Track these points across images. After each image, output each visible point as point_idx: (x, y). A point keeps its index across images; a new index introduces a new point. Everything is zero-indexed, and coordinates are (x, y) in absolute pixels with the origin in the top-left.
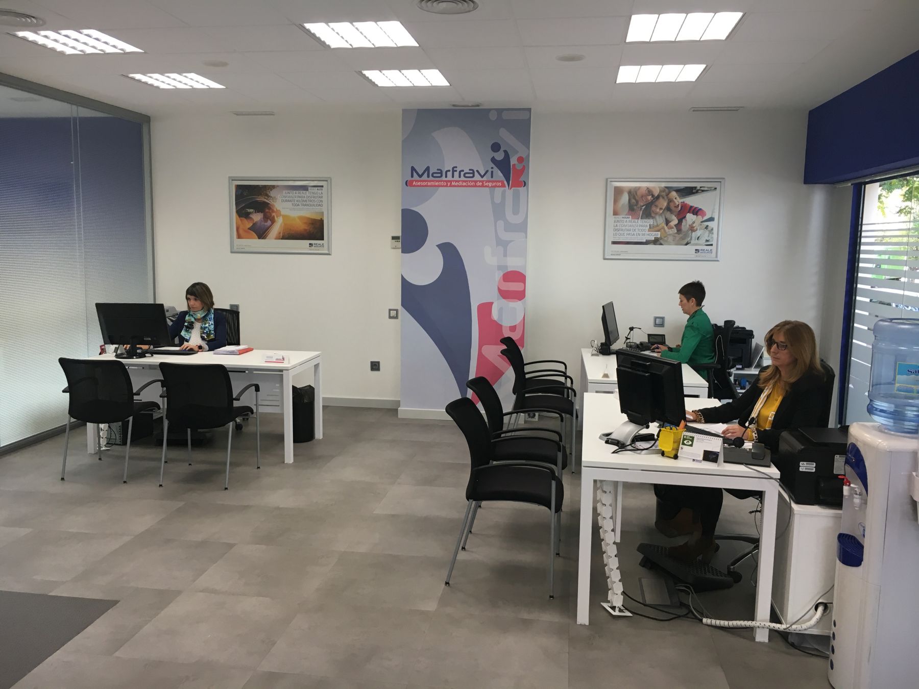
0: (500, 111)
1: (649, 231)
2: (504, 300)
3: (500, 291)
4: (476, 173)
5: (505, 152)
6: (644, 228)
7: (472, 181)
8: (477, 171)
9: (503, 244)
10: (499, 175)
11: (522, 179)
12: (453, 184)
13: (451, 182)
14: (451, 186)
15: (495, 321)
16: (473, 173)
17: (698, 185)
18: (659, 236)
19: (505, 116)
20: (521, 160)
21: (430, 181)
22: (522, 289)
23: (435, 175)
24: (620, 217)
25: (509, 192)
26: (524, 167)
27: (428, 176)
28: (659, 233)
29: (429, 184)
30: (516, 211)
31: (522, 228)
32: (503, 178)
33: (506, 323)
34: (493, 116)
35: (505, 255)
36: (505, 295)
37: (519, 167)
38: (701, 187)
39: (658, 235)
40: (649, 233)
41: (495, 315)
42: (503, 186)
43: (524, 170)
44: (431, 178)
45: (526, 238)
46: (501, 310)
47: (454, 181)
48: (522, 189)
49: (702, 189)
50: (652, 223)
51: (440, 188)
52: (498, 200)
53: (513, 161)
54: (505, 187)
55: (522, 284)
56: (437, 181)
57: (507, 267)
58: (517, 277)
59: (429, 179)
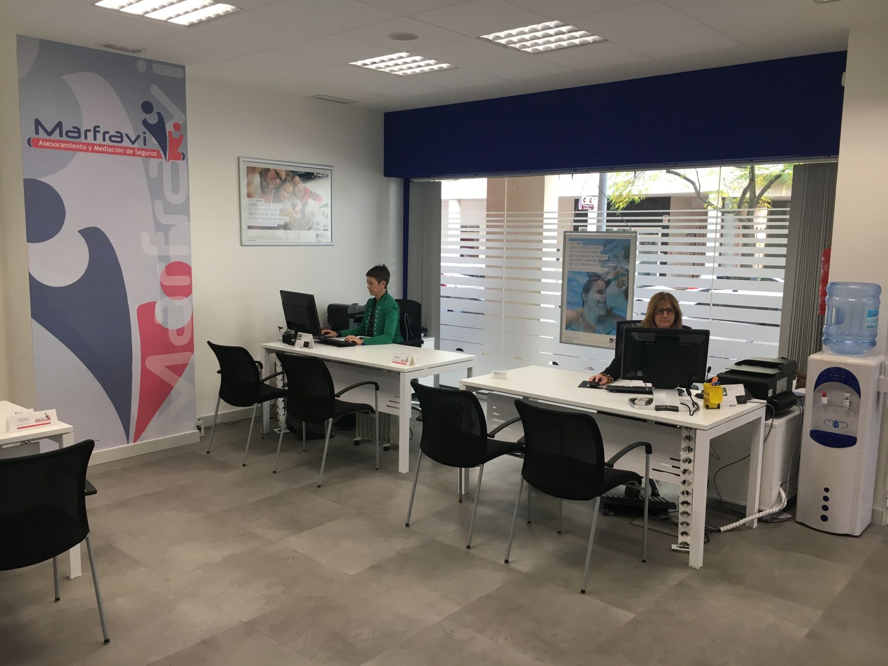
0: (150, 63)
1: (279, 216)
2: (168, 299)
3: (163, 287)
4: (125, 138)
5: (159, 114)
6: (275, 212)
7: (121, 147)
8: (127, 135)
9: (162, 229)
10: (153, 142)
11: (180, 150)
12: (96, 148)
13: (93, 145)
14: (93, 151)
15: (159, 325)
16: (121, 137)
17: (315, 171)
18: (288, 221)
19: (156, 69)
20: (177, 127)
21: (64, 142)
22: (188, 283)
23: (70, 134)
24: (253, 200)
25: (167, 165)
26: (181, 136)
27: (61, 135)
28: (288, 218)
29: (63, 145)
30: (176, 190)
31: (184, 209)
32: (158, 148)
33: (173, 325)
34: (142, 67)
35: (167, 242)
36: (170, 291)
37: (176, 135)
38: (317, 174)
39: (287, 219)
40: (280, 217)
41: (159, 318)
42: (159, 157)
43: (181, 140)
44: (65, 138)
45: (189, 222)
46: (165, 311)
47: (96, 145)
48: (181, 163)
49: (318, 175)
50: (282, 207)
51: (79, 153)
52: (154, 174)
53: (169, 127)
54: (162, 158)
55: (188, 277)
56: (73, 143)
57: (169, 257)
58: (181, 269)
59: (61, 139)
